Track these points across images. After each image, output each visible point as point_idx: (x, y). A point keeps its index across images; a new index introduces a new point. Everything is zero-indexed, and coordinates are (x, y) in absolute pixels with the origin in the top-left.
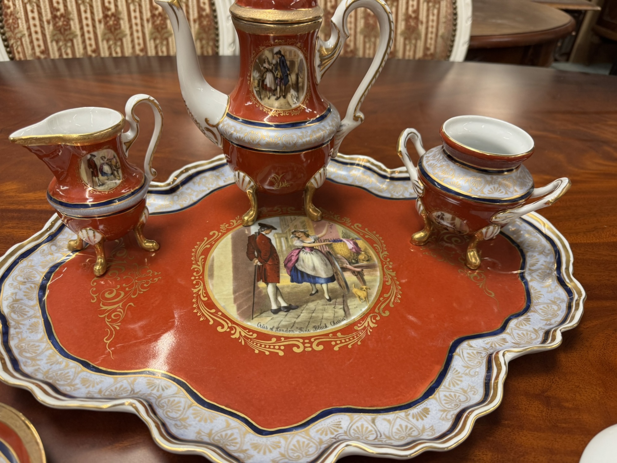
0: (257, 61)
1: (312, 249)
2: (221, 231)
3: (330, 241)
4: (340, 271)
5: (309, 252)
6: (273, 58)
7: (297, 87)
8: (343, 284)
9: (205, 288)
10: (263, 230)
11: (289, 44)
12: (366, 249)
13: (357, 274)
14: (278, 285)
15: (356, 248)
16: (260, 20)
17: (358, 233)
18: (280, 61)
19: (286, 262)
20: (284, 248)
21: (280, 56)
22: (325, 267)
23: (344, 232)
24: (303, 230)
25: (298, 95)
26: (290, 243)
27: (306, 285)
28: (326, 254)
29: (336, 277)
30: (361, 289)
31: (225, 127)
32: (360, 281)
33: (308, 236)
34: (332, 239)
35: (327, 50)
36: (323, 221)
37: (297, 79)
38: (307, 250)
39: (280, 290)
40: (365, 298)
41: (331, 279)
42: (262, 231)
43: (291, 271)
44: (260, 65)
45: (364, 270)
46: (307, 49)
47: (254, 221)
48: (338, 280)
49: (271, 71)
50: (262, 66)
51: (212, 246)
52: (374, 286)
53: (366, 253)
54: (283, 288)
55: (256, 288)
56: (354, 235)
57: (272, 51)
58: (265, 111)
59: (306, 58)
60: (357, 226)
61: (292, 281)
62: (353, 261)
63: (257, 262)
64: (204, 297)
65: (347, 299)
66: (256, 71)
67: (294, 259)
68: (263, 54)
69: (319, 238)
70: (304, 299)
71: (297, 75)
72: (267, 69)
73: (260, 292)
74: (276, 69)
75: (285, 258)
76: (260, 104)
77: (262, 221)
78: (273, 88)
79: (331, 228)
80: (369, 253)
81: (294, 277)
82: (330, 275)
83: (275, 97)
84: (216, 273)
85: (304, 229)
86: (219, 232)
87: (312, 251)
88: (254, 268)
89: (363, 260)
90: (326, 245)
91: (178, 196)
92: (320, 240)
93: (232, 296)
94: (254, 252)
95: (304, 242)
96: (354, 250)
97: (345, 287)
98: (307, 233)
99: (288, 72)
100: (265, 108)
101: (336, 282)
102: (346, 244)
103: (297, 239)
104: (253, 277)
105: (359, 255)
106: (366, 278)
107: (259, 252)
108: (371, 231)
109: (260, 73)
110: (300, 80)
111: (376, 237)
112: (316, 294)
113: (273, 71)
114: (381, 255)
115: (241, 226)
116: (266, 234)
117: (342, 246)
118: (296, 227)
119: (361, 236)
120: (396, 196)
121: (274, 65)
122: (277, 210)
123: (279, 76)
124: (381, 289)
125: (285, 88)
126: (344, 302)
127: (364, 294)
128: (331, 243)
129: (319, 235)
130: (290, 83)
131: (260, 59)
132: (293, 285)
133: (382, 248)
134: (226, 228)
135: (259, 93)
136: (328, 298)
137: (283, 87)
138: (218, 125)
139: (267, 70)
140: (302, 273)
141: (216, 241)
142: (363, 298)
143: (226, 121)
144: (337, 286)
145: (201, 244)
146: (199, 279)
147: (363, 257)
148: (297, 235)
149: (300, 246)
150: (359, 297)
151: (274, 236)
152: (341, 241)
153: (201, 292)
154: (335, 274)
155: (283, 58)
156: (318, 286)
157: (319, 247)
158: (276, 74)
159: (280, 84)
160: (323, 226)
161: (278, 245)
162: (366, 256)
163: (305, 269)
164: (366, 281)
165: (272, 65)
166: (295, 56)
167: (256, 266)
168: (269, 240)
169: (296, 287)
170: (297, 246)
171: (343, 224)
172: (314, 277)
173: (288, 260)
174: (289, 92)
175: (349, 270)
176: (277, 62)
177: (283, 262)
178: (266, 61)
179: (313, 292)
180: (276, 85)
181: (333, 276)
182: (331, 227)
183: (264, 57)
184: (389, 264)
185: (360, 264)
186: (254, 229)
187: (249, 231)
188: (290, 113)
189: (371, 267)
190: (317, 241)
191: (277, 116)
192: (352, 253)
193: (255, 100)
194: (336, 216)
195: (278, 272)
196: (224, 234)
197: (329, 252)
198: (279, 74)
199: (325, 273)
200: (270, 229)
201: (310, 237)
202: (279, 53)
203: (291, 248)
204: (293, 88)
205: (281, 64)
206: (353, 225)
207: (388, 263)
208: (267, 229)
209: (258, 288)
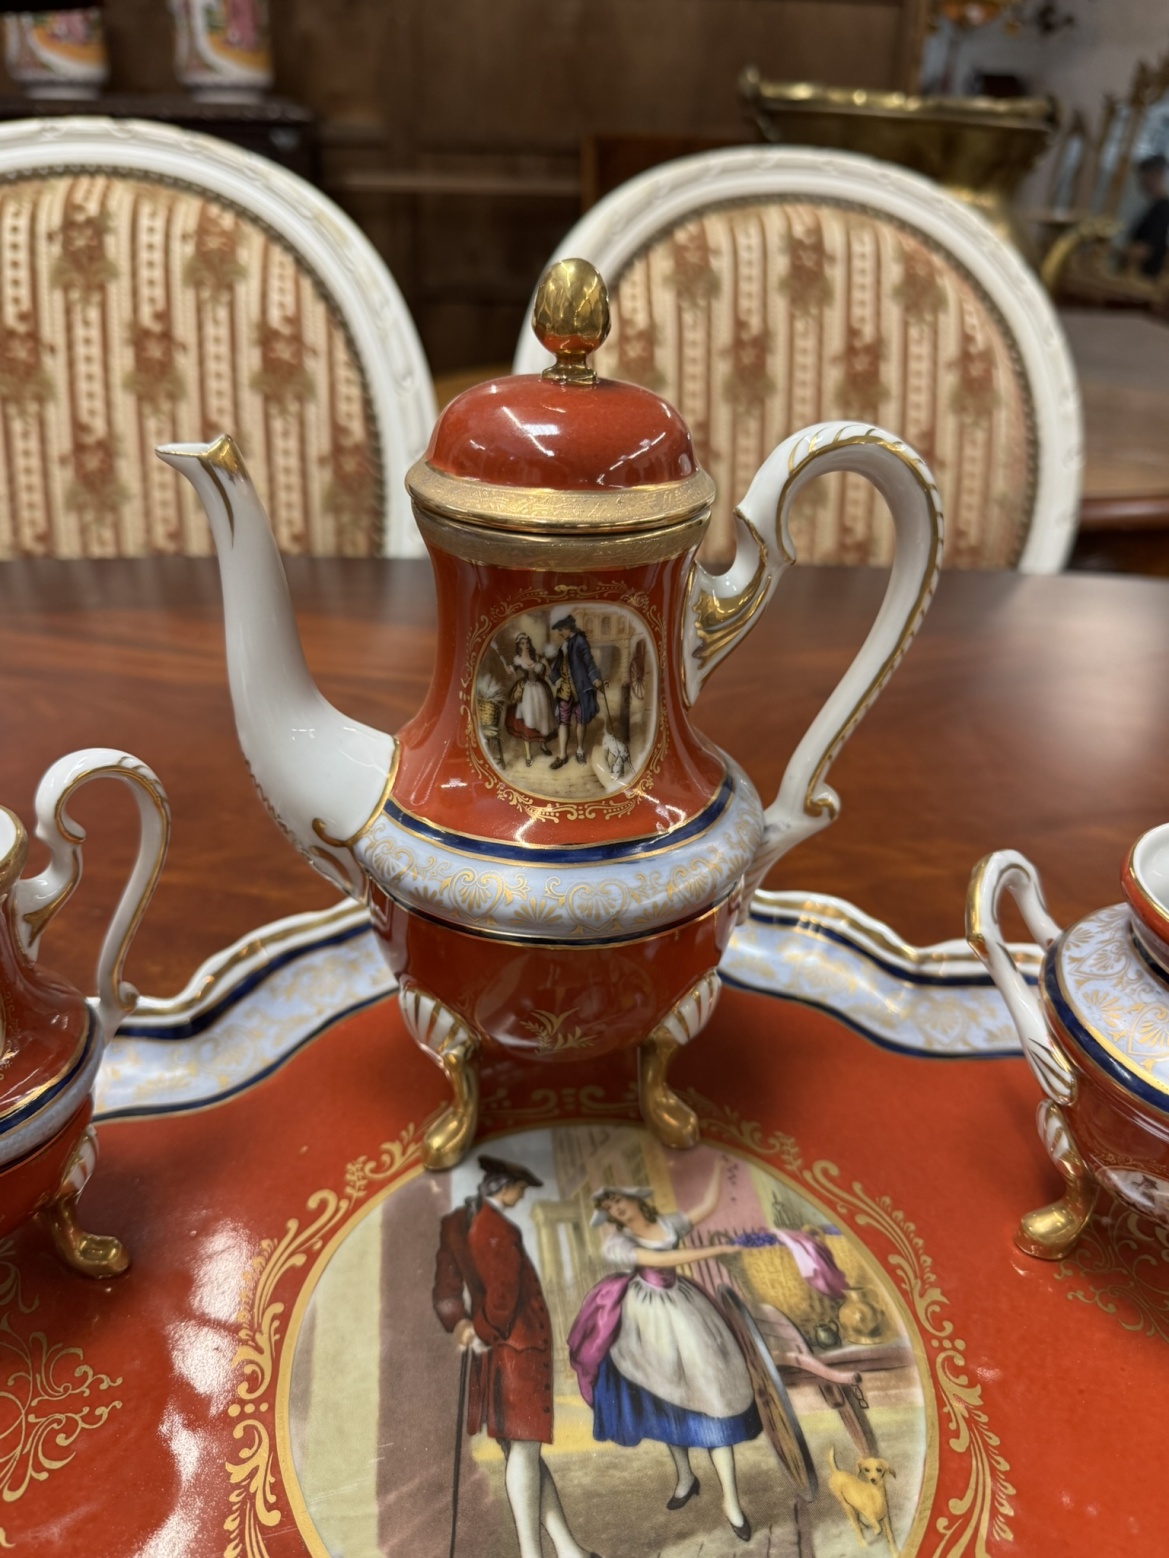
0: (494, 646)
1: (669, 1277)
2: (349, 1190)
3: (731, 1242)
4: (775, 1385)
5: (659, 1290)
6: (548, 639)
7: (625, 730)
8: (791, 1447)
9: (274, 1467)
10: (493, 1186)
11: (601, 598)
12: (863, 1278)
13: (840, 1400)
14: (547, 1451)
15: (829, 1275)
16: (505, 521)
17: (831, 1205)
18: (570, 648)
19: (578, 1338)
20: (569, 1274)
21: (572, 635)
22: (721, 1365)
23: (780, 1199)
24: (632, 1190)
25: (627, 750)
26: (590, 1250)
27: (652, 1450)
28: (719, 1300)
29: (762, 1412)
30: (863, 1473)
31: (378, 851)
32: (854, 1433)
33: (651, 1216)
34: (740, 1232)
35: (725, 602)
36: (705, 1150)
37: (626, 700)
38: (652, 1284)
39: (556, 1477)
40: (880, 1521)
41: (745, 1426)
42: (491, 1194)
43: (594, 1384)
44: (502, 658)
45: (866, 1376)
46: (660, 609)
47: (465, 1152)
48: (773, 1428)
49: (540, 679)
50: (510, 662)
51: (312, 1257)
52: (906, 1456)
53: (865, 1296)
54: (565, 1468)
55: (463, 1468)
56: (819, 1215)
57: (545, 616)
58: (514, 802)
59: (657, 637)
60: (825, 1173)
61: (600, 1434)
62: (822, 1335)
63: (470, 1339)
64: (270, 1507)
65: (811, 1526)
66: (487, 677)
67: (604, 1322)
68: (514, 627)
69: (691, 1227)
70: (647, 1525)
71: (626, 690)
72: (526, 672)
73: (480, 1487)
74: (558, 673)
75: (572, 1319)
76: (498, 778)
77: (494, 1149)
78: (545, 731)
79: (733, 1179)
80: (876, 1295)
81: (605, 1413)
82: (741, 1407)
83: (550, 760)
84: (317, 1387)
85: (639, 1183)
86: (341, 1195)
87: (668, 1285)
88: (458, 1364)
89: (858, 1332)
90: (721, 1259)
91: (216, 1042)
92: (695, 1234)
93: (374, 1508)
94: (461, 1291)
95: (638, 1245)
96: (821, 1284)
97: (802, 1464)
98: (649, 1201)
99: (597, 683)
100: (516, 795)
101: (763, 1439)
102: (790, 1254)
103: (612, 1228)
104: (455, 1410)
105: (839, 1306)
106: (876, 1416)
107: (479, 1292)
108: (873, 1193)
109: (504, 685)
110: (635, 703)
111: (894, 1221)
112: (693, 1500)
113: (547, 679)
114: (921, 1305)
115: (419, 1170)
116: (507, 1205)
117: (777, 1261)
118: (608, 1174)
119: (840, 1216)
120: (943, 1042)
121: (550, 661)
122: (545, 1100)
123: (565, 695)
124: (936, 1472)
125: (585, 732)
126: (799, 1543)
127: (872, 1497)
128: (736, 1248)
129: (694, 1214)
130: (602, 715)
131: (502, 639)
132: (602, 1454)
133: (920, 1275)
134: (364, 1178)
135: (497, 745)
136: (737, 1521)
137: (579, 730)
138: (356, 838)
139: (526, 676)
140: (637, 1393)
141: (326, 1239)
142: (873, 1521)
143: (381, 830)
144: (771, 1461)
145: (275, 1248)
146: (256, 1415)
147: (857, 1316)
148: (614, 1212)
149: (624, 1264)
150: (858, 1516)
151: (532, 1215)
152: (772, 1240)
153: (256, 1484)
154: (759, 1401)
155: (580, 640)
156: (697, 1455)
157: (695, 1267)
158: (554, 689)
159: (569, 719)
160: (705, 1170)
161: (547, 1256)
162: (866, 1309)
163: (647, 1375)
164: (878, 1432)
165: (544, 661)
166: (621, 631)
167: (465, 1355)
168: (515, 1234)
169: (615, 1466)
170: (616, 1265)
171: (774, 1162)
172: (683, 1415)
173: (583, 1331)
174: (599, 743)
175: (810, 1378)
176: (561, 651)
177: (564, 1338)
178: (524, 647)
179: (682, 1492)
180: (555, 721)
181: (753, 1409)
182: (732, 1175)
183: (516, 635)
184: (954, 1348)
185: (848, 1350)
186: (464, 1185)
187: (446, 1194)
188: (599, 812)
189: (889, 1362)
190: (687, 1240)
191: (556, 821)
192: (815, 1296)
193: (482, 766)
194: (747, 1127)
195: (548, 1387)
196: (358, 1205)
197: (731, 1293)
198: (566, 688)
199: (722, 1392)
200: (520, 1184)
201: (660, 1221)
202: (568, 622)
203: (594, 1273)
204: (612, 731)
205: (575, 658)
206: (808, 1166)
207: (947, 1344)
208: (508, 1186)
209: (473, 1466)
